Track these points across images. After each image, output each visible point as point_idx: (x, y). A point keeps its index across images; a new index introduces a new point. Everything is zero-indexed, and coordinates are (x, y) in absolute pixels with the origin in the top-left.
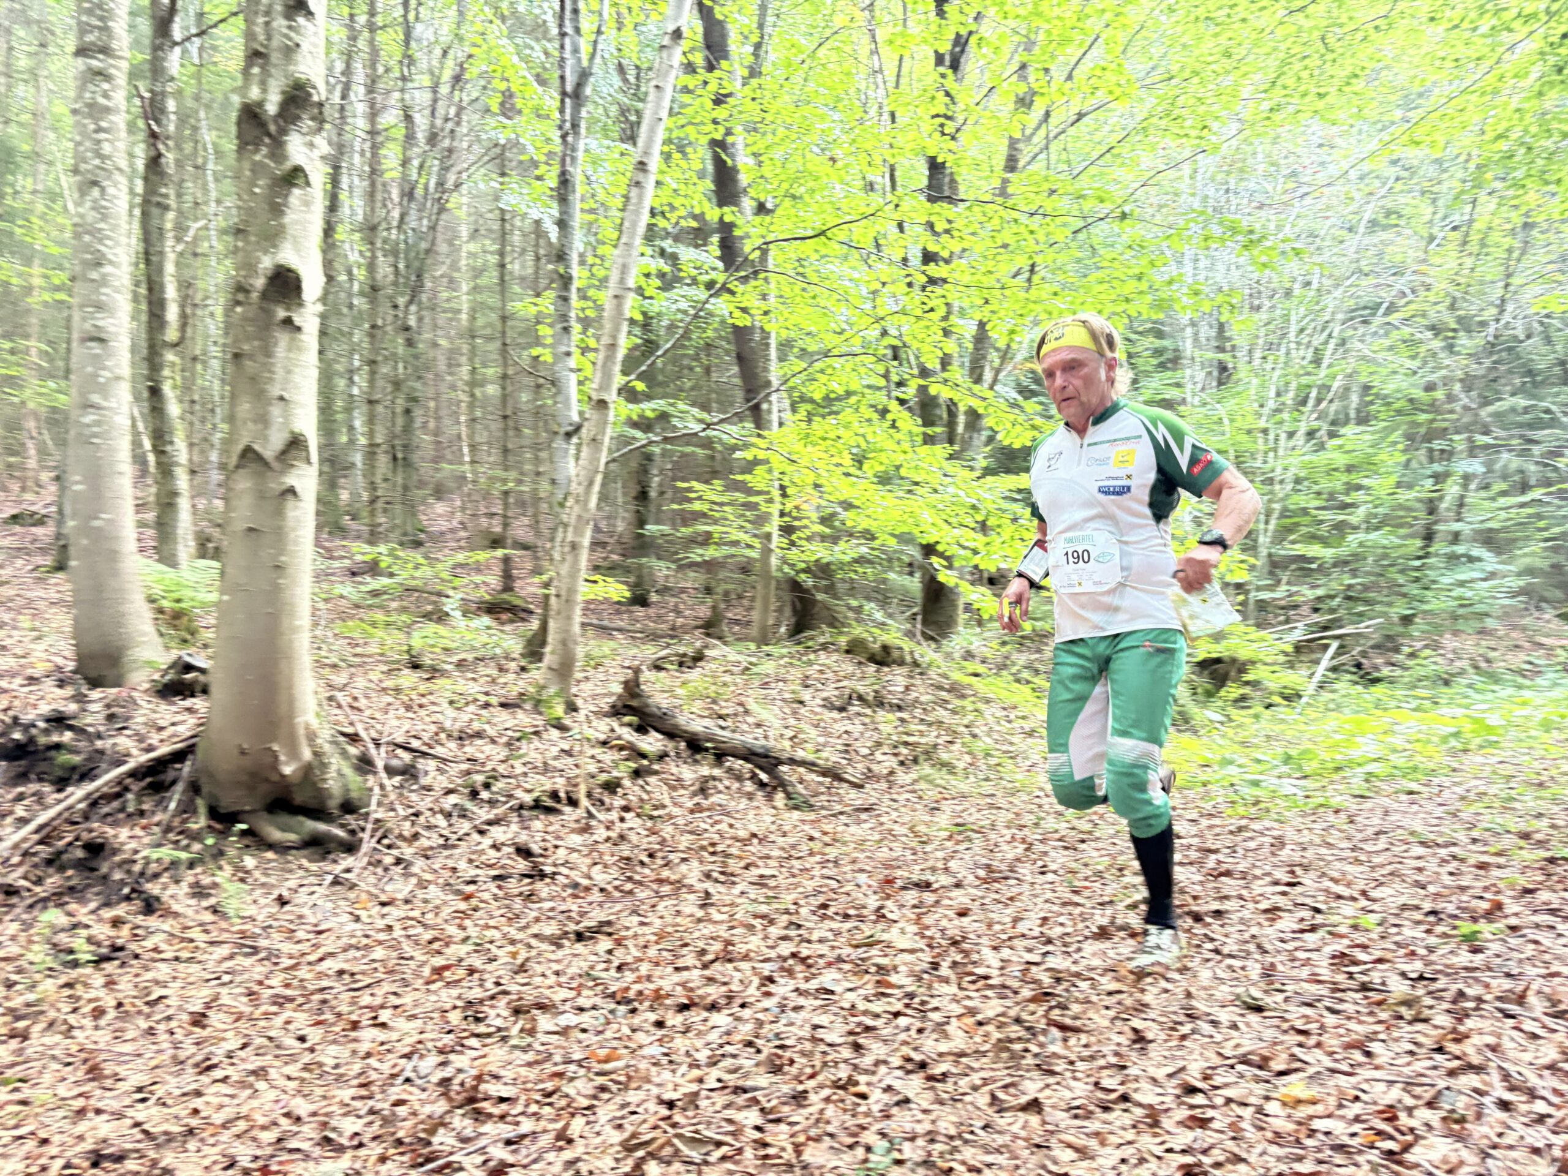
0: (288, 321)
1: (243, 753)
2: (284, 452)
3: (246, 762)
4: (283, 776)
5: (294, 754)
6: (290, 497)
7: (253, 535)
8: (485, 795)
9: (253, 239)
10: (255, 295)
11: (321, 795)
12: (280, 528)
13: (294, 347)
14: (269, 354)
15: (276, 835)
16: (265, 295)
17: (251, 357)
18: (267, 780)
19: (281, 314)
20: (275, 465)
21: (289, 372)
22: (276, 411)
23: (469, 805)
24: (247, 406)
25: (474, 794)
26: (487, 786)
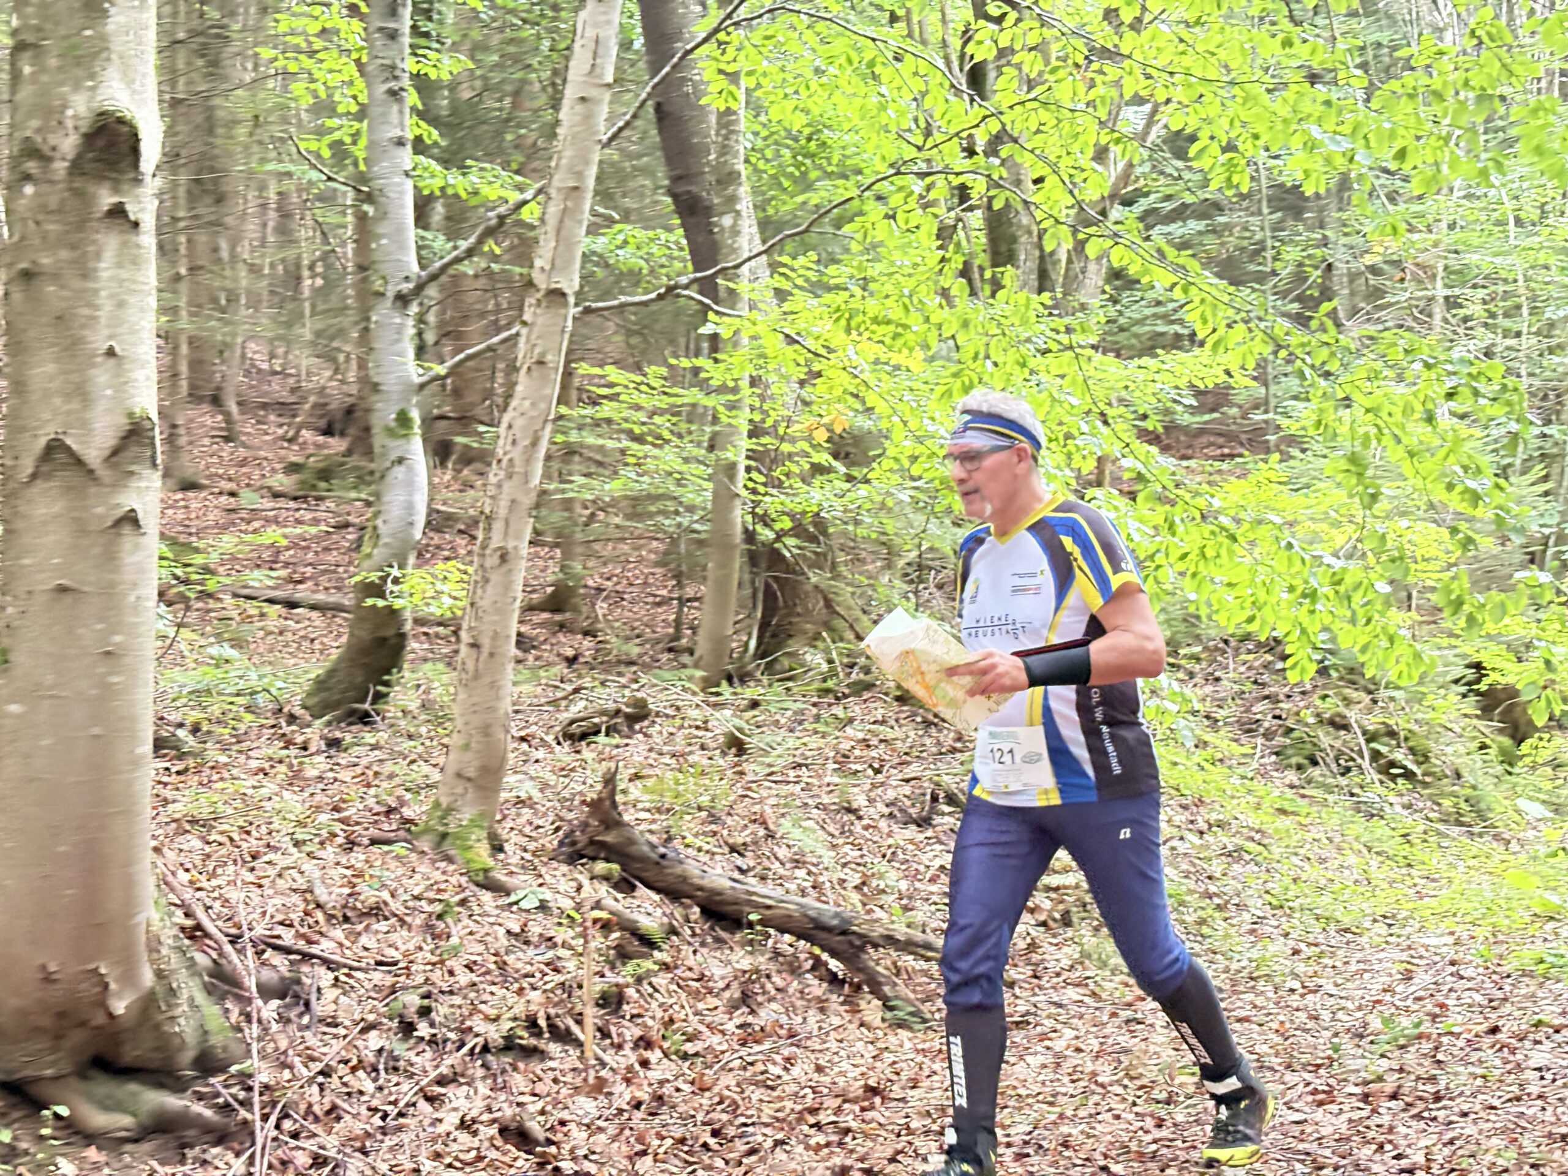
0: (118, 212)
1: (48, 979)
2: (115, 452)
3: (56, 993)
4: (111, 1016)
5: (129, 977)
6: (127, 529)
7: (68, 599)
8: (423, 1030)
9: (53, 62)
10: (60, 167)
11: (167, 1044)
12: (112, 585)
13: (130, 259)
14: (87, 274)
15: (99, 1119)
16: (77, 167)
17: (55, 277)
18: (83, 1024)
19: (106, 199)
20: (102, 472)
21: (121, 305)
22: (101, 376)
23: (400, 1049)
24: (50, 368)
25: (407, 1028)
26: (425, 1012)
